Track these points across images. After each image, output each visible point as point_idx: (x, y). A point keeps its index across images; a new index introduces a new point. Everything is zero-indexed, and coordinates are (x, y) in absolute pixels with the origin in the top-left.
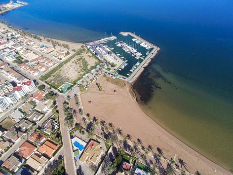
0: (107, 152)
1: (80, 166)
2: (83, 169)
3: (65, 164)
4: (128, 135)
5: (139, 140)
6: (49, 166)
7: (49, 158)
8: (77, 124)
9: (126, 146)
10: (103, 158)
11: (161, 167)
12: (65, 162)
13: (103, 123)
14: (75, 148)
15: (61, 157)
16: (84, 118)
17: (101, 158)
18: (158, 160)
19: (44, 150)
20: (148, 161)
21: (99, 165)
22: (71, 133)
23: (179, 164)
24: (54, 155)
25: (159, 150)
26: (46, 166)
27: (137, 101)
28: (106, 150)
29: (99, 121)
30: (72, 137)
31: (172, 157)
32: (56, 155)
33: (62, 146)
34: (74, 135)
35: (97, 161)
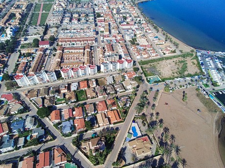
0: (153, 156)
1: (126, 147)
2: (126, 151)
3: (117, 137)
4: (184, 160)
6: (107, 128)
7: (110, 124)
8: (144, 114)
10: (146, 158)
12: (118, 135)
13: (166, 130)
14: (131, 131)
15: (117, 129)
16: (152, 114)
17: (145, 156)
19: (111, 115)
21: (140, 160)
22: (135, 118)
24: (115, 123)
26: (106, 127)
27: (219, 136)
28: (154, 154)
29: (164, 126)
30: (134, 121)
32: (116, 125)
33: (123, 122)
34: (136, 120)
35: (141, 156)
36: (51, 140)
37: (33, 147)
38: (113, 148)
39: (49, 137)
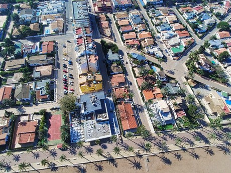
0: (207, 115)
4: (213, 154)
5: (197, 156)
9: (201, 137)
10: (203, 108)
11: (153, 141)
15: (229, 85)
18: (160, 146)
20: (167, 137)
23: (138, 160)
25: (168, 162)
26: (227, 74)
28: (210, 117)
31: (149, 164)
35: (204, 102)
36: (198, 36)
37: (191, 28)
38: (205, 78)
39: (200, 35)
